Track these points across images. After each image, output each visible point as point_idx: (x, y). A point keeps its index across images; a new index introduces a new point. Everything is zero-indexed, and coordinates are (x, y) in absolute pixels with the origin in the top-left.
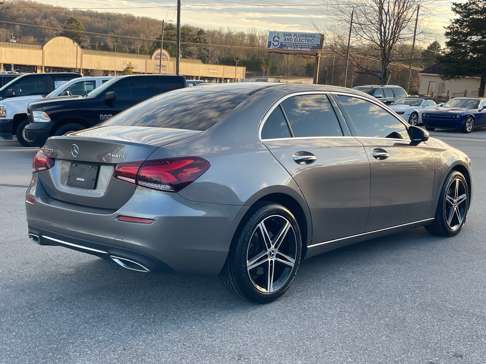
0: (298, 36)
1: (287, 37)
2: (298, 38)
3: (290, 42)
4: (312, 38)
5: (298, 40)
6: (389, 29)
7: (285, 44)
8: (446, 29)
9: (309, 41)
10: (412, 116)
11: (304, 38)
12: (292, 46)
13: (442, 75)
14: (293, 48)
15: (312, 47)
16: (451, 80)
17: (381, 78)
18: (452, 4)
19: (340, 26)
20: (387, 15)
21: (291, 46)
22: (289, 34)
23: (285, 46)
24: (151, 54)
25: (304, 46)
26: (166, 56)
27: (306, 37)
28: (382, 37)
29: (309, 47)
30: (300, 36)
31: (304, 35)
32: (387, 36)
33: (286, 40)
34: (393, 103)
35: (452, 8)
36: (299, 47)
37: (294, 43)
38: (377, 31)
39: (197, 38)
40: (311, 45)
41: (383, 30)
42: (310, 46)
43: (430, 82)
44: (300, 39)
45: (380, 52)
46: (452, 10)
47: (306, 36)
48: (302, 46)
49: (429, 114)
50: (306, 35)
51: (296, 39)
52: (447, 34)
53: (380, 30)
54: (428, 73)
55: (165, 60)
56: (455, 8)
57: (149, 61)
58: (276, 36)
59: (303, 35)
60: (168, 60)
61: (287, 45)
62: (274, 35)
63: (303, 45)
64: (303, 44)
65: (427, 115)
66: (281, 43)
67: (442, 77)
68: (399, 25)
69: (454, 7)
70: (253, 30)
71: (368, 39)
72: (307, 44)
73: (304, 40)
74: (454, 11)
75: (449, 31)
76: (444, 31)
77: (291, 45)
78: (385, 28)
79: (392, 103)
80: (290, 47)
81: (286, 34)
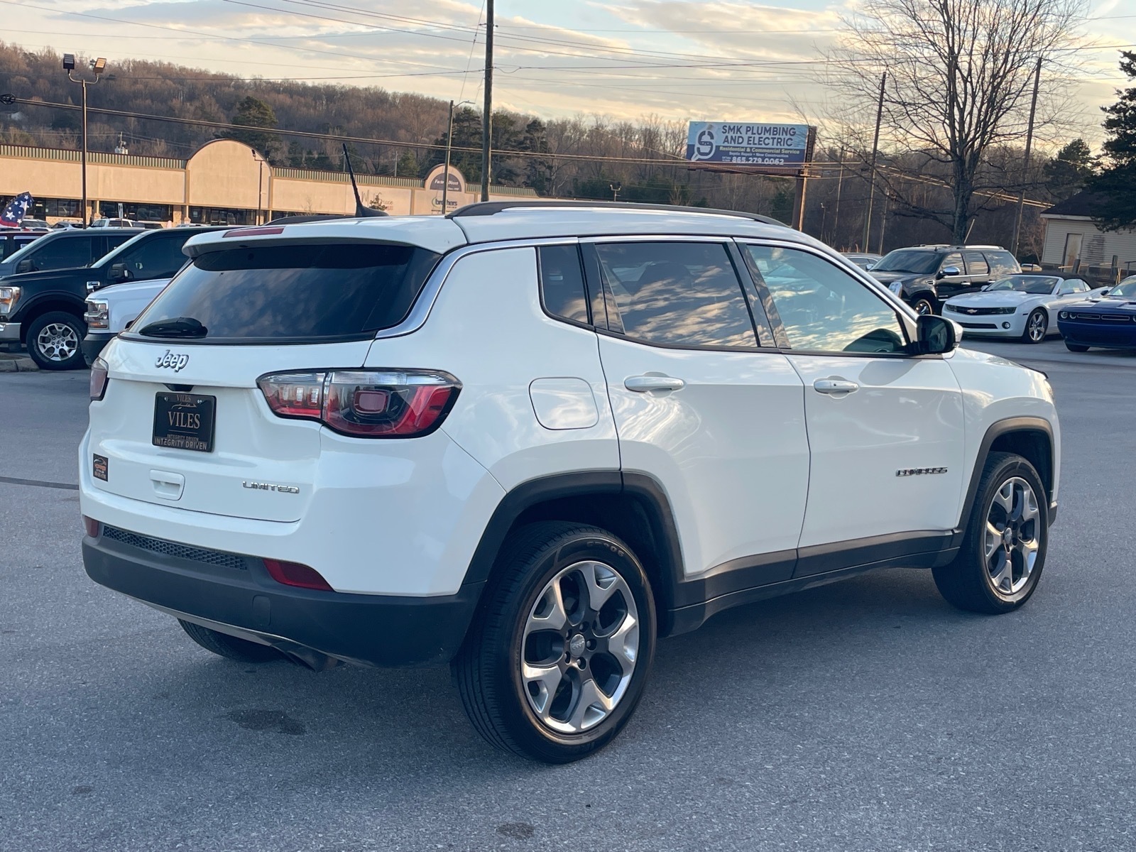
0: (755, 131)
1: (731, 134)
2: (757, 136)
3: (736, 145)
4: (789, 136)
5: (756, 142)
6: (971, 113)
7: (727, 149)
8: (1108, 112)
9: (782, 143)
10: (1034, 317)
11: (770, 137)
12: (742, 154)
13: (1099, 219)
14: (744, 158)
15: (787, 156)
16: (1121, 230)
17: (953, 226)
18: (1122, 55)
19: (856, 109)
20: (968, 84)
21: (739, 154)
22: (736, 128)
23: (726, 154)
24: (423, 175)
25: (769, 153)
26: (457, 180)
27: (773, 134)
28: (954, 132)
29: (782, 156)
30: (760, 132)
31: (770, 128)
32: (966, 130)
33: (728, 141)
34: (986, 286)
35: (1122, 64)
36: (758, 157)
37: (746, 148)
38: (943, 118)
39: (526, 138)
40: (787, 152)
41: (957, 117)
42: (785, 154)
43: (1068, 234)
44: (760, 138)
45: (950, 169)
46: (1121, 69)
47: (774, 131)
48: (764, 153)
49: (1074, 314)
50: (774, 128)
51: (752, 139)
52: (1110, 124)
53: (951, 116)
54: (1064, 214)
55: (456, 189)
56: (1128, 64)
57: (417, 191)
58: (706, 133)
59: (768, 129)
60: (460, 190)
61: (731, 153)
62: (702, 131)
63: (768, 151)
64: (767, 149)
65: (1071, 316)
66: (718, 147)
67: (1098, 223)
68: (994, 104)
69: (1127, 60)
70: (653, 119)
71: (923, 137)
72: (778, 149)
73: (771, 140)
74: (1126, 71)
75: (1113, 116)
76: (1104, 117)
77: (740, 152)
78: (962, 111)
79: (984, 287)
80: (737, 156)
81: (728, 128)
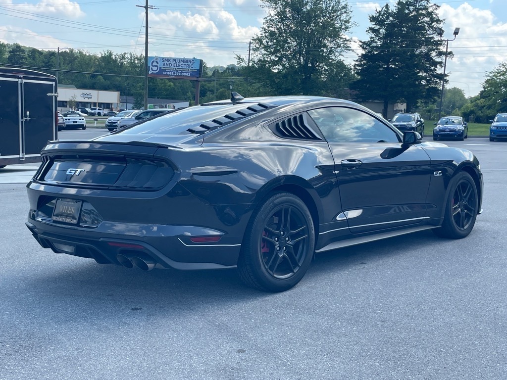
1: (166, 62)
3: (169, 67)
4: (192, 64)
5: (178, 66)
7: (164, 69)
9: (189, 66)
14: (172, 73)
22: (168, 60)
25: (183, 71)
27: (185, 63)
29: (189, 72)
30: (179, 62)
33: (165, 65)
36: (179, 72)
37: (173, 68)
40: (191, 70)
50: (185, 60)
51: (175, 65)
59: (182, 60)
61: (167, 70)
66: (160, 68)
72: (187, 69)
77: (171, 70)
80: (169, 72)
81: (164, 59)
